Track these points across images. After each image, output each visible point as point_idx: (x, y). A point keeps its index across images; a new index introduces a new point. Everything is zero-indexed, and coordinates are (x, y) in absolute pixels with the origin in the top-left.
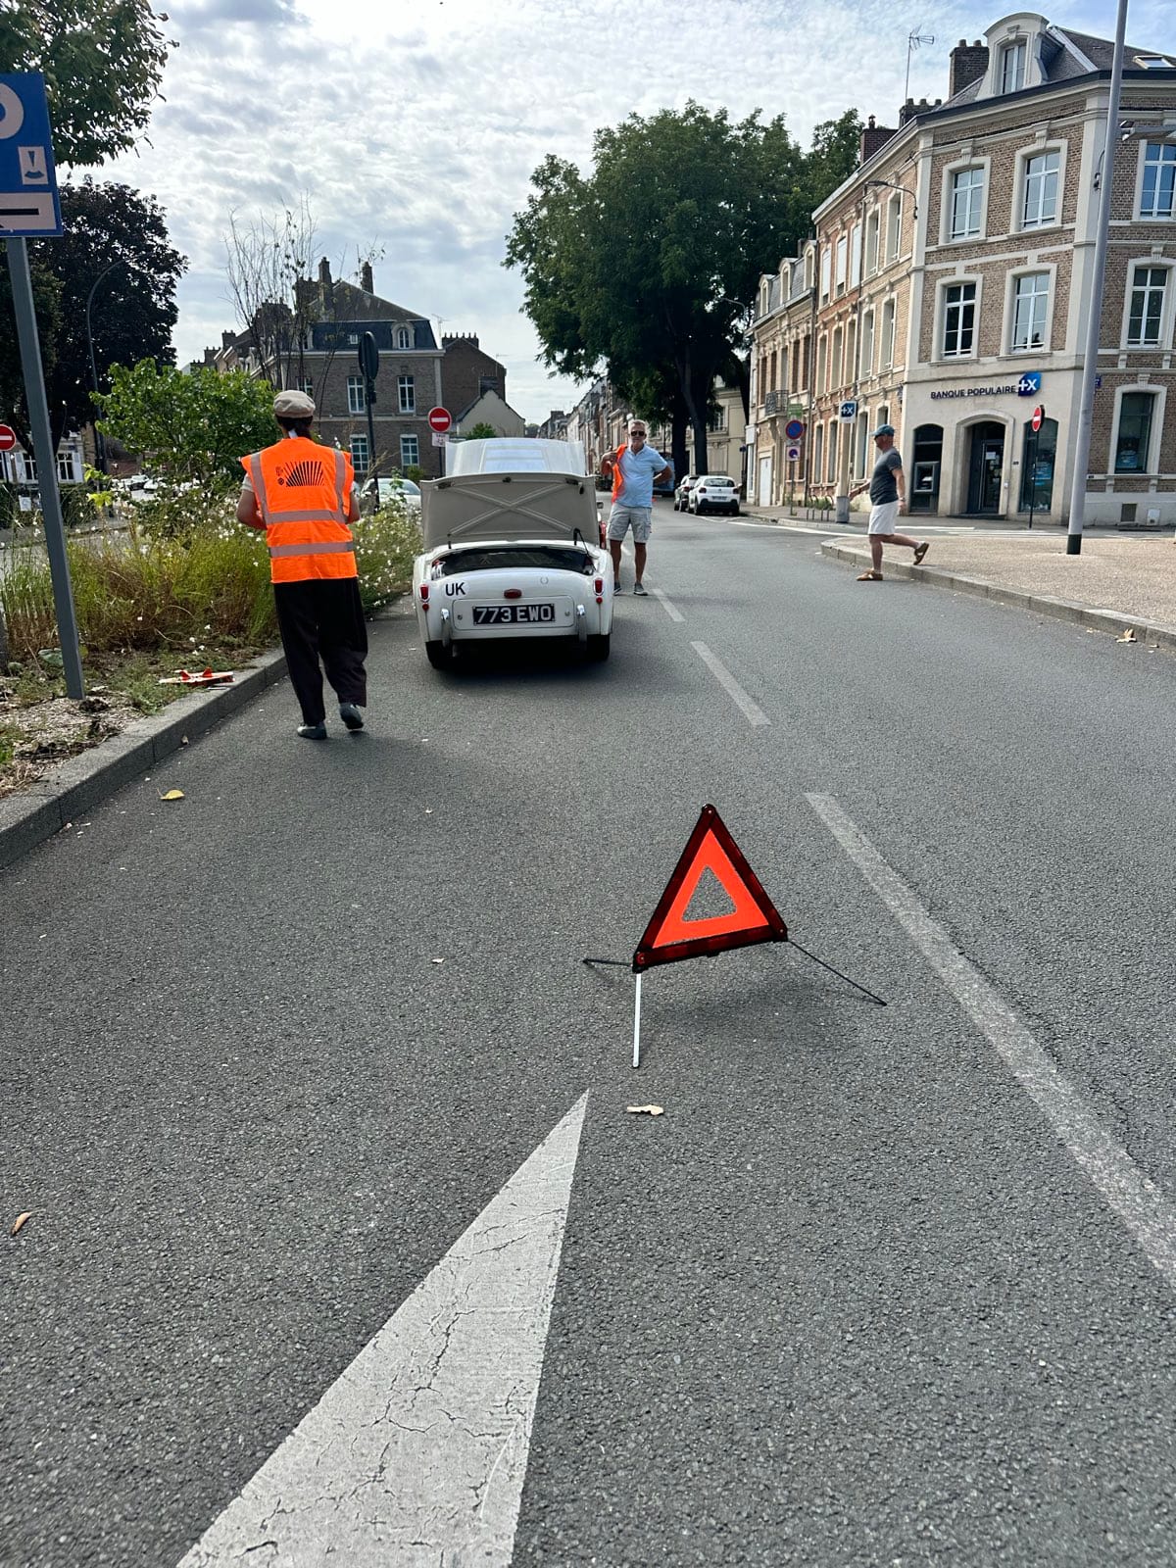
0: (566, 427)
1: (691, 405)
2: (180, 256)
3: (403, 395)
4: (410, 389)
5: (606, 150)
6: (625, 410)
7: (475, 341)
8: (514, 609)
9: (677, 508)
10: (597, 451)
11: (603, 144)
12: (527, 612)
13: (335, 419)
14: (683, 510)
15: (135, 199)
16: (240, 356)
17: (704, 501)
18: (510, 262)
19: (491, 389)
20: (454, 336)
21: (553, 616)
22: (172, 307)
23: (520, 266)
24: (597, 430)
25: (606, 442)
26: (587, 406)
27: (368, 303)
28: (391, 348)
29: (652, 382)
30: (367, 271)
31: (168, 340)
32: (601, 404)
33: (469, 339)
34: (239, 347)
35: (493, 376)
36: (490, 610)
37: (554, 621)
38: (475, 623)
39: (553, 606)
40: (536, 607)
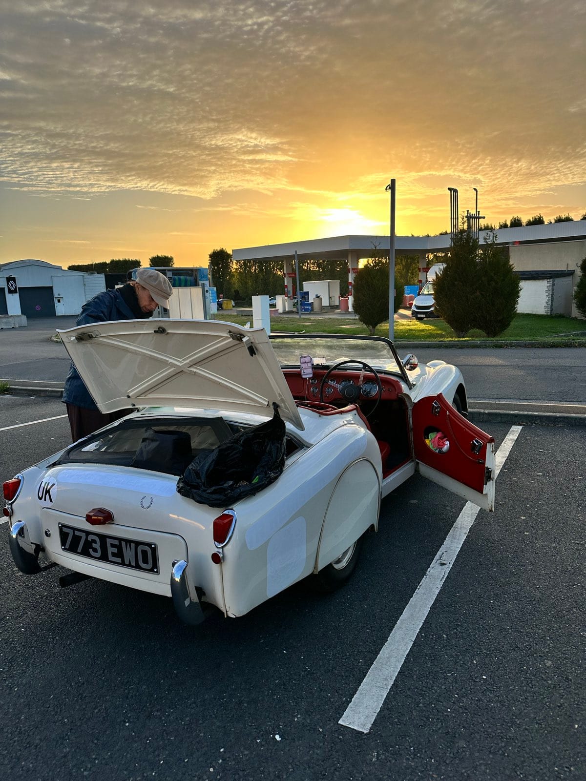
8: (103, 538)
12: (119, 547)
21: (154, 563)
36: (77, 533)
37: (157, 572)
38: (63, 547)
39: (155, 548)
40: (132, 544)
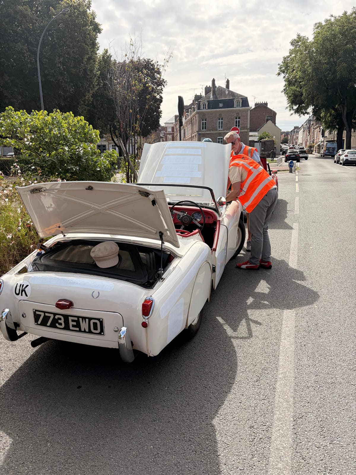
0: (298, 132)
1: (345, 122)
2: (165, 81)
3: (236, 123)
4: (239, 121)
5: (318, 30)
6: (320, 125)
7: (266, 104)
8: (66, 317)
9: (335, 162)
10: (309, 140)
11: (318, 28)
12: (78, 322)
13: (213, 132)
14: (338, 163)
15: (152, 63)
16: (187, 112)
17: (347, 160)
18: (279, 74)
19: (270, 120)
20: (259, 103)
21: (102, 330)
22: (161, 97)
23: (283, 75)
24: (309, 133)
25: (312, 137)
26: (306, 124)
27: (227, 93)
28: (233, 107)
29: (331, 114)
30: (228, 82)
31: (159, 108)
32: (312, 123)
33: (265, 104)
34: (187, 110)
35: (272, 116)
36: (47, 314)
37: (103, 334)
38: (36, 323)
39: (102, 321)
40: (86, 319)
